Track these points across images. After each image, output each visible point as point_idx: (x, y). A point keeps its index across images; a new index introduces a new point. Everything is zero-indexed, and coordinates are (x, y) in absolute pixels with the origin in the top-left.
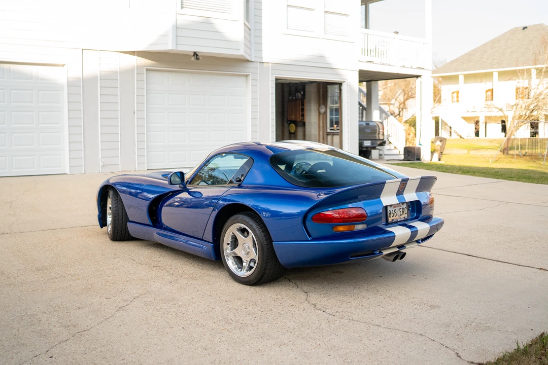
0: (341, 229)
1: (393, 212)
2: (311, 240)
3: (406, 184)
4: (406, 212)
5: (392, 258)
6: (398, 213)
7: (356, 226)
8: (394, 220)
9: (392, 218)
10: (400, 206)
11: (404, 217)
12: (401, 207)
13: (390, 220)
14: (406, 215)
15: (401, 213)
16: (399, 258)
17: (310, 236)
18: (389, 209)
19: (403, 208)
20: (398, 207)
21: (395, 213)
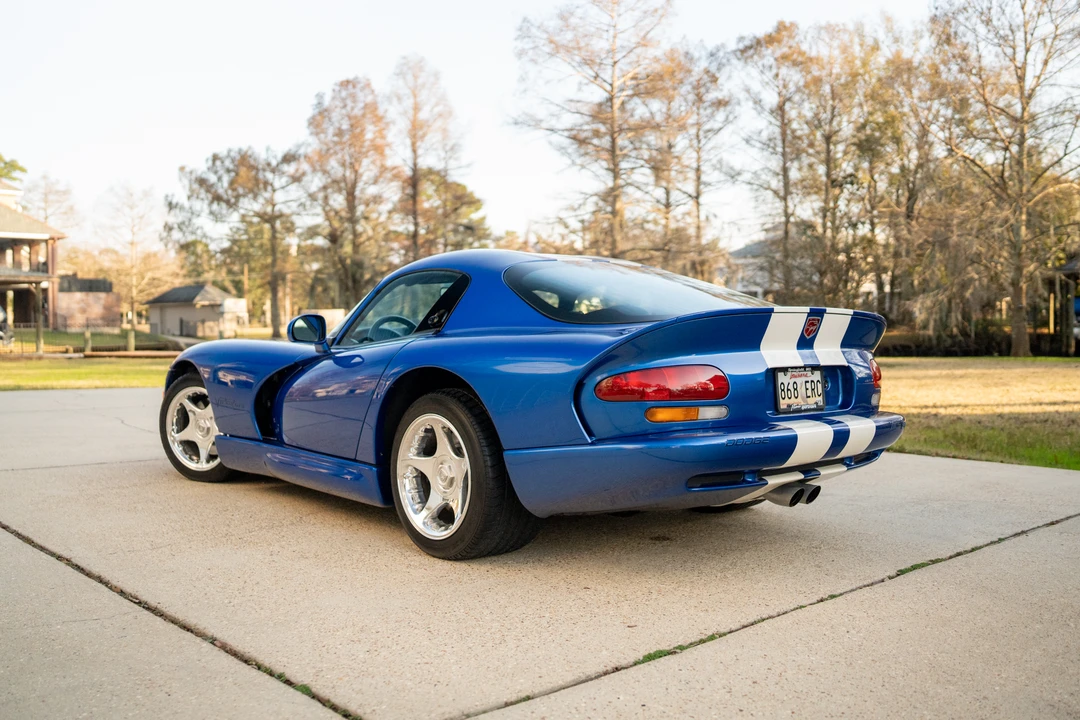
0: (663, 415)
1: (791, 387)
2: (592, 444)
3: (820, 322)
5: (789, 497)
6: (802, 390)
8: (793, 407)
9: (787, 401)
10: (806, 376)
12: (809, 379)
13: (783, 404)
15: (809, 393)
16: (805, 498)
17: (590, 434)
19: (812, 381)
20: (800, 376)
21: (795, 389)
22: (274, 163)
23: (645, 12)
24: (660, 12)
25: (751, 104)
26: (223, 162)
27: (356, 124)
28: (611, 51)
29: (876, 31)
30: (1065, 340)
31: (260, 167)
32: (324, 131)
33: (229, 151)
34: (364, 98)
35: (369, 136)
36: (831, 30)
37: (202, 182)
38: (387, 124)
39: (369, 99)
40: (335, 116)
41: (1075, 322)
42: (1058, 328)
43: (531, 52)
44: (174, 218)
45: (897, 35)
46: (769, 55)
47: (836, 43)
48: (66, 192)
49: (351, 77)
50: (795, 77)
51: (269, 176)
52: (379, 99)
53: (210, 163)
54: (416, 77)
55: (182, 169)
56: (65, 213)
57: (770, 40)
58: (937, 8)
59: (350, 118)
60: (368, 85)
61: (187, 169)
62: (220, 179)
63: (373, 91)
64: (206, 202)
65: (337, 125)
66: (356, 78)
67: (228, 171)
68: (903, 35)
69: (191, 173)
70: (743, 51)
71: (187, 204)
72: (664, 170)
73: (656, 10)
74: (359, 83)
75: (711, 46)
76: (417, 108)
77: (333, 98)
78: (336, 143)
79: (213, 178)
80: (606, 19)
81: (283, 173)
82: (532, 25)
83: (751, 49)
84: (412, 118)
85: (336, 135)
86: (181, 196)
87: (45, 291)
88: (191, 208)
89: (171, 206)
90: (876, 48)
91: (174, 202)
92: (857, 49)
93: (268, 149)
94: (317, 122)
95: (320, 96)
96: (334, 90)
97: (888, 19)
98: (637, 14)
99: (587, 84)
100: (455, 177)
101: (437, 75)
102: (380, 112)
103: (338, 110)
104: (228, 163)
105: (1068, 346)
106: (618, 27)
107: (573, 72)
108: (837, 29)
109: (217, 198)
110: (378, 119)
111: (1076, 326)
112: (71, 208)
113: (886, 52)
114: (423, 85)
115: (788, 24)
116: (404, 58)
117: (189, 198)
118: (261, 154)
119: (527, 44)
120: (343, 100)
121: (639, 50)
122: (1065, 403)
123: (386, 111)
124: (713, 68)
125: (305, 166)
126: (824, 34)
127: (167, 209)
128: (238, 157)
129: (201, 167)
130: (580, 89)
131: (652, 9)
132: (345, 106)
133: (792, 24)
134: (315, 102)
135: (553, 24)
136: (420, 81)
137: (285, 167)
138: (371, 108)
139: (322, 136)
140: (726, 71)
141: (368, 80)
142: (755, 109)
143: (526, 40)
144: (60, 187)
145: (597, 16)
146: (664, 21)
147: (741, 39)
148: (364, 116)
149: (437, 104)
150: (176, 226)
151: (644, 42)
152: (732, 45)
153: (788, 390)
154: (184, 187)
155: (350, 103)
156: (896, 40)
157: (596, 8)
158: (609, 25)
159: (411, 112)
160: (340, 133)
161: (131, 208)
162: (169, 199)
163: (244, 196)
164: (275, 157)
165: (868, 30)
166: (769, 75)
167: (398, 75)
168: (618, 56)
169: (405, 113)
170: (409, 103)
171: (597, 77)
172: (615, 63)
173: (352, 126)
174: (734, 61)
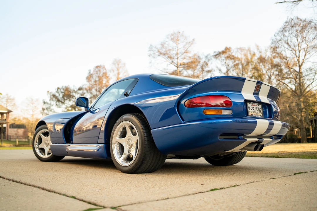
1: (252, 108)
2: (184, 123)
3: (260, 86)
4: (261, 112)
5: (253, 147)
6: (255, 110)
7: (223, 111)
8: (253, 115)
10: (256, 106)
11: (260, 115)
13: (250, 114)
14: (261, 114)
15: (258, 112)
16: (259, 149)
17: (183, 120)
18: (249, 105)
19: (259, 108)
20: (255, 105)
21: (253, 110)
22: (76, 90)
23: (186, 43)
24: (191, 43)
25: (218, 71)
26: (60, 90)
27: (100, 78)
28: (177, 54)
29: (254, 50)
31: (71, 91)
32: (91, 81)
33: (62, 87)
34: (103, 71)
35: (104, 82)
36: (241, 49)
37: (54, 96)
38: (110, 79)
39: (104, 71)
40: (94, 76)
43: (153, 55)
44: (45, 106)
45: (260, 51)
46: (223, 56)
47: (243, 53)
48: (13, 99)
49: (99, 65)
50: (231, 63)
51: (74, 94)
52: (107, 71)
53: (57, 90)
54: (118, 65)
55: (48, 92)
56: (13, 105)
57: (223, 52)
58: (272, 40)
59: (99, 77)
60: (104, 67)
61: (50, 92)
62: (59, 95)
63: (105, 69)
64: (55, 102)
65: (95, 79)
66: (101, 65)
67: (62, 92)
68: (262, 51)
69: (51, 93)
70: (216, 56)
71: (49, 102)
73: (190, 42)
74: (101, 66)
75: (206, 55)
76: (118, 74)
77: (94, 71)
78: (94, 84)
79: (57, 95)
80: (175, 45)
81: (78, 93)
82: (153, 47)
83: (217, 55)
84: (117, 77)
85: (94, 82)
86: (47, 100)
87: (5, 128)
88: (50, 103)
89: (44, 103)
90: (254, 55)
91: (45, 101)
92: (249, 55)
93: (74, 86)
94: (89, 78)
95: (90, 71)
96: (94, 69)
97: (257, 46)
98: (184, 43)
99: (169, 64)
101: (124, 64)
102: (108, 75)
103: (95, 74)
104: (62, 90)
106: (178, 47)
107: (165, 60)
108: (243, 49)
109: (59, 101)
110: (107, 77)
112: (14, 104)
113: (258, 55)
114: (121, 67)
115: (228, 47)
116: (115, 59)
117: (50, 100)
118: (72, 87)
119: (152, 53)
120: (97, 72)
121: (185, 54)
123: (109, 75)
124: (207, 61)
125: (85, 91)
126: (239, 51)
127: (43, 103)
128: (65, 88)
129: (54, 91)
130: (167, 66)
131: (189, 42)
132: (97, 74)
133: (230, 48)
134: (88, 72)
135: (159, 47)
136: (120, 66)
137: (79, 92)
138: (105, 74)
139: (90, 82)
140: (210, 62)
141: (104, 66)
142: (220, 73)
143: (151, 51)
144: (12, 98)
145: (172, 44)
146: (192, 45)
147: (215, 52)
148: (103, 76)
149: (124, 73)
150: (46, 109)
151: (186, 52)
152: (212, 54)
153: (251, 109)
154: (48, 97)
155: (99, 73)
156: (260, 52)
157: (172, 42)
158: (176, 47)
159: (117, 75)
160: (95, 81)
161: (33, 104)
162: (44, 101)
163: (66, 100)
164: (76, 88)
165: (251, 49)
166: (223, 63)
167: (113, 64)
168: (179, 56)
169: (115, 75)
170: (116, 72)
171: (173, 62)
172: (178, 58)
173: (99, 79)
174: (213, 59)
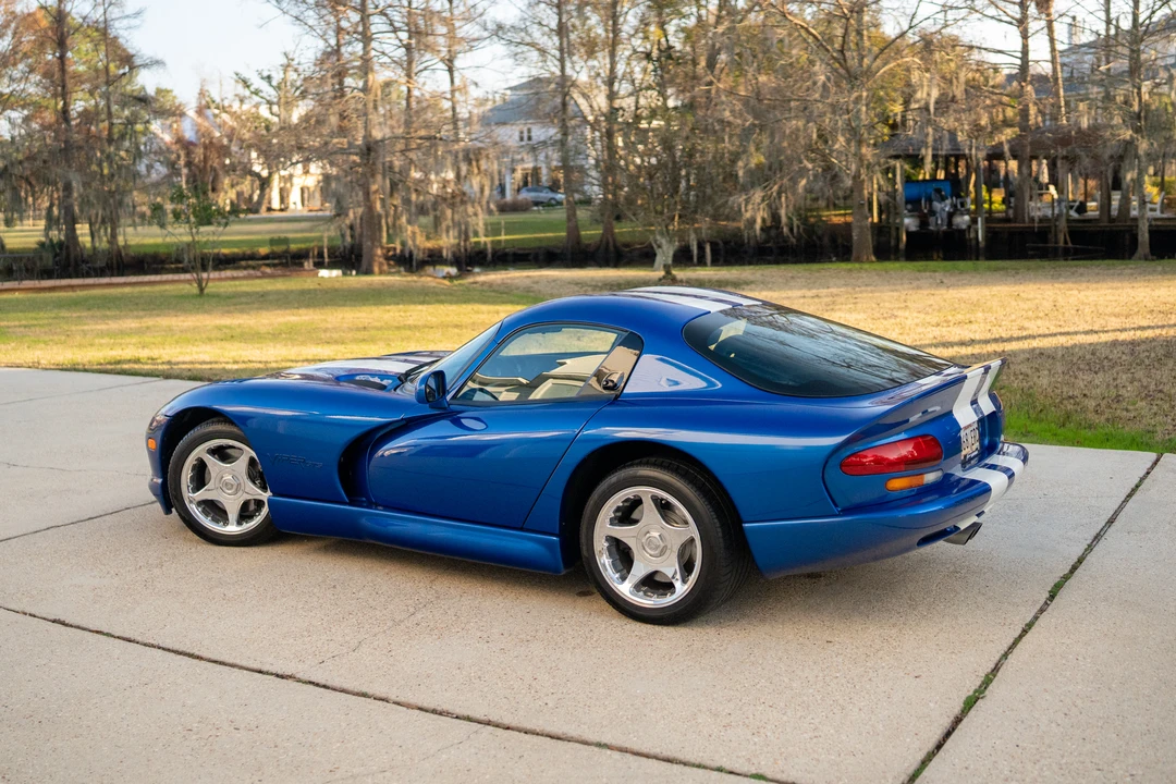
0: (898, 484)
1: (965, 439)
2: (838, 515)
4: (977, 439)
5: (967, 536)
6: (970, 440)
7: (926, 476)
8: (967, 457)
9: (964, 452)
11: (977, 449)
12: (972, 428)
14: (978, 443)
15: (973, 441)
17: (836, 505)
30: (894, 233)
41: (906, 212)
42: (883, 217)
72: (427, 35)
100: (119, 29)
105: (898, 239)
111: (907, 217)
122: (972, 342)
153: (963, 442)
